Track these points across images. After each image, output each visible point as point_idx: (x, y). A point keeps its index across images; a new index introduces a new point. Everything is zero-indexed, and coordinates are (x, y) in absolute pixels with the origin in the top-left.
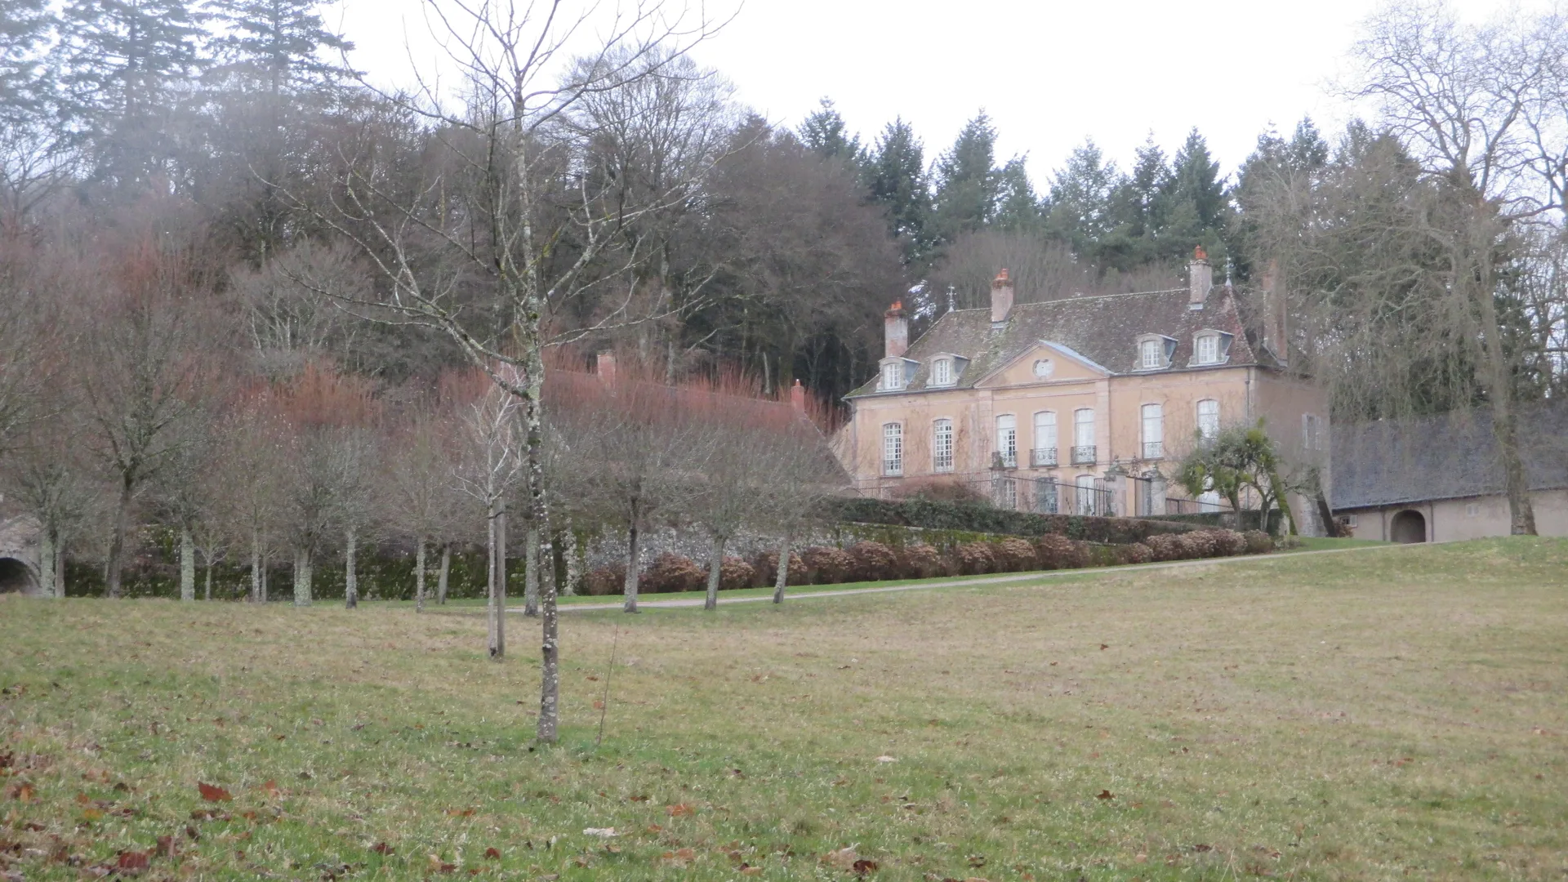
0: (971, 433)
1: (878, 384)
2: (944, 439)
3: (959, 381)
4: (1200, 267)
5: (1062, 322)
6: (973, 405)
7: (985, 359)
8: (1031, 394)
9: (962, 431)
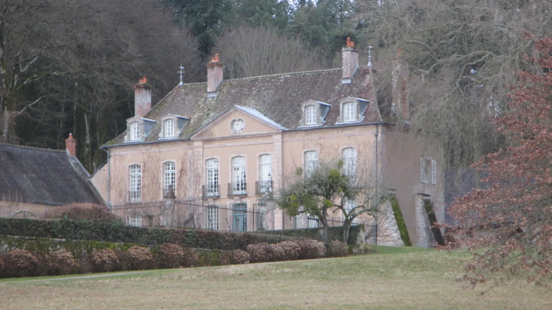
0: (189, 172)
1: (126, 137)
2: (171, 176)
3: (181, 135)
4: (349, 52)
5: (254, 92)
6: (190, 152)
7: (200, 119)
8: (229, 144)
9: (182, 170)
